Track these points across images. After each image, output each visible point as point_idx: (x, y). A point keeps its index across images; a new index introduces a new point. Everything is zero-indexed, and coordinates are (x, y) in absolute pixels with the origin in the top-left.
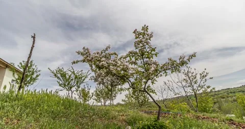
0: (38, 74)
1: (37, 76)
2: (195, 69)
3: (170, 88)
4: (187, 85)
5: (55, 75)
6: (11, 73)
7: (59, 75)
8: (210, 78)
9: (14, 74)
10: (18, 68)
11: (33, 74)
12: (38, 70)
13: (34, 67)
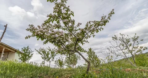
0: (32, 53)
1: (32, 55)
2: (128, 35)
3: (112, 52)
4: (125, 48)
5: (39, 53)
6: (18, 54)
7: (41, 52)
8: (141, 40)
9: (19, 55)
10: (21, 51)
11: (29, 54)
12: (32, 51)
13: (29, 50)
